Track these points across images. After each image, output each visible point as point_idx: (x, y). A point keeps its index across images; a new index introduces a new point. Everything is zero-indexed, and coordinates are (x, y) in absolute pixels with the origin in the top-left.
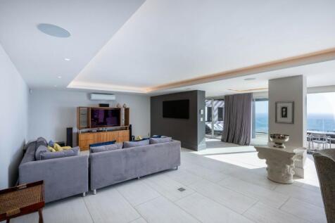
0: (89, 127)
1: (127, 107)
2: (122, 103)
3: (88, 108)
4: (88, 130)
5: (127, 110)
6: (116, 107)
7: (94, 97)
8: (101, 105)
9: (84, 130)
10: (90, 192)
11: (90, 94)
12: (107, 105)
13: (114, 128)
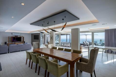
0: (11, 42)
1: (23, 36)
2: (22, 36)
3: (11, 37)
4: (11, 43)
5: (23, 37)
6: (20, 37)
7: (13, 34)
8: (15, 36)
9: (10, 43)
10: (9, 53)
11: (12, 33)
12: (17, 36)
13: (19, 42)
